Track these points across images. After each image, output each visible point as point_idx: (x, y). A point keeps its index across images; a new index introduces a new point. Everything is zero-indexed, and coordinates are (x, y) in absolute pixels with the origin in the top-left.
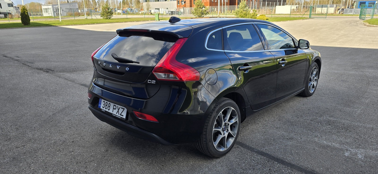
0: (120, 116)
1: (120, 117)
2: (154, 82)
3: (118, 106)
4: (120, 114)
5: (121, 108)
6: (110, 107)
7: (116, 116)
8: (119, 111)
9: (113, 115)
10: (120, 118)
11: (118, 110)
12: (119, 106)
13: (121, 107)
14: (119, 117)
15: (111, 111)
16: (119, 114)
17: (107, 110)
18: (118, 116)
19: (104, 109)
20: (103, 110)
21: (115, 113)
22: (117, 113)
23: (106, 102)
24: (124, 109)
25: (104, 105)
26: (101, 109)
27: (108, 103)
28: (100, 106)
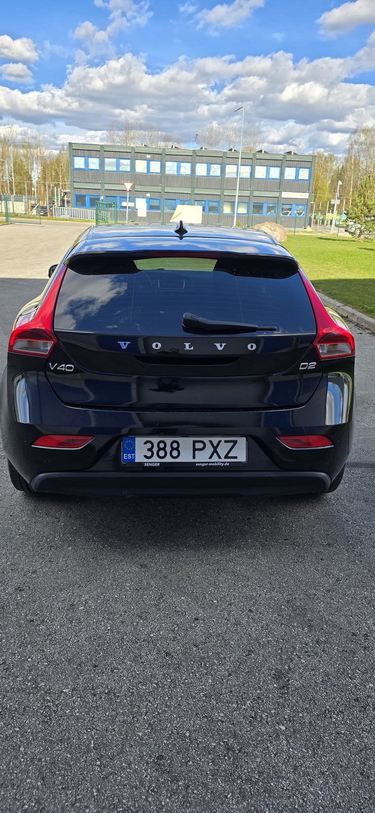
0: (223, 460)
1: (228, 462)
2: (312, 365)
3: (211, 442)
4: (223, 457)
5: (223, 442)
6: (180, 449)
7: (210, 464)
8: (218, 449)
9: (197, 464)
10: (228, 464)
11: (215, 447)
12: (215, 440)
13: (223, 439)
14: (225, 463)
15: (185, 459)
16: (220, 458)
17: (168, 459)
18: (217, 462)
19: (155, 459)
20: (151, 465)
21: (203, 457)
22: (211, 458)
23: (155, 440)
24: (235, 442)
25: (150, 450)
26: (141, 464)
27: (168, 440)
28: (132, 456)
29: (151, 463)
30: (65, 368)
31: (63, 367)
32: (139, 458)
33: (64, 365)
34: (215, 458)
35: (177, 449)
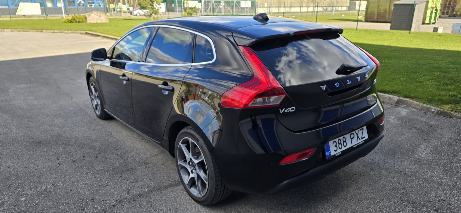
0: (361, 140)
3: (355, 132)
4: (361, 138)
6: (346, 141)
7: (358, 144)
8: (359, 136)
9: (354, 147)
11: (357, 135)
12: (357, 131)
13: (359, 130)
14: (362, 142)
15: (349, 145)
17: (344, 149)
18: (360, 143)
19: (339, 150)
20: (338, 154)
21: (355, 142)
22: (357, 141)
23: (336, 140)
24: (363, 129)
25: (336, 146)
26: (335, 155)
27: (341, 138)
28: (329, 153)
29: (338, 153)
30: (290, 110)
31: (289, 110)
32: (333, 153)
33: (289, 108)
34: (359, 141)
35: (345, 141)
